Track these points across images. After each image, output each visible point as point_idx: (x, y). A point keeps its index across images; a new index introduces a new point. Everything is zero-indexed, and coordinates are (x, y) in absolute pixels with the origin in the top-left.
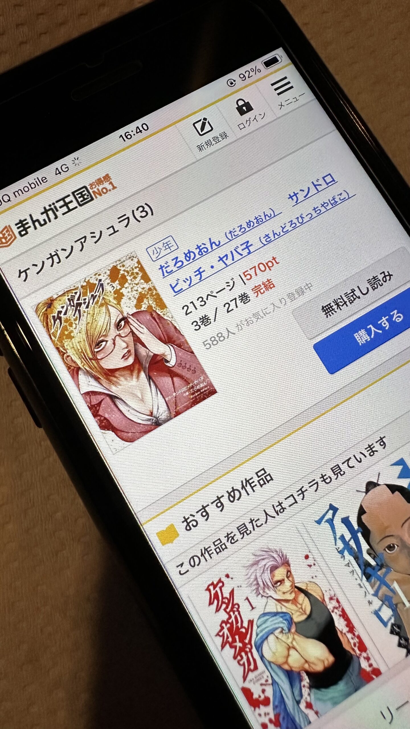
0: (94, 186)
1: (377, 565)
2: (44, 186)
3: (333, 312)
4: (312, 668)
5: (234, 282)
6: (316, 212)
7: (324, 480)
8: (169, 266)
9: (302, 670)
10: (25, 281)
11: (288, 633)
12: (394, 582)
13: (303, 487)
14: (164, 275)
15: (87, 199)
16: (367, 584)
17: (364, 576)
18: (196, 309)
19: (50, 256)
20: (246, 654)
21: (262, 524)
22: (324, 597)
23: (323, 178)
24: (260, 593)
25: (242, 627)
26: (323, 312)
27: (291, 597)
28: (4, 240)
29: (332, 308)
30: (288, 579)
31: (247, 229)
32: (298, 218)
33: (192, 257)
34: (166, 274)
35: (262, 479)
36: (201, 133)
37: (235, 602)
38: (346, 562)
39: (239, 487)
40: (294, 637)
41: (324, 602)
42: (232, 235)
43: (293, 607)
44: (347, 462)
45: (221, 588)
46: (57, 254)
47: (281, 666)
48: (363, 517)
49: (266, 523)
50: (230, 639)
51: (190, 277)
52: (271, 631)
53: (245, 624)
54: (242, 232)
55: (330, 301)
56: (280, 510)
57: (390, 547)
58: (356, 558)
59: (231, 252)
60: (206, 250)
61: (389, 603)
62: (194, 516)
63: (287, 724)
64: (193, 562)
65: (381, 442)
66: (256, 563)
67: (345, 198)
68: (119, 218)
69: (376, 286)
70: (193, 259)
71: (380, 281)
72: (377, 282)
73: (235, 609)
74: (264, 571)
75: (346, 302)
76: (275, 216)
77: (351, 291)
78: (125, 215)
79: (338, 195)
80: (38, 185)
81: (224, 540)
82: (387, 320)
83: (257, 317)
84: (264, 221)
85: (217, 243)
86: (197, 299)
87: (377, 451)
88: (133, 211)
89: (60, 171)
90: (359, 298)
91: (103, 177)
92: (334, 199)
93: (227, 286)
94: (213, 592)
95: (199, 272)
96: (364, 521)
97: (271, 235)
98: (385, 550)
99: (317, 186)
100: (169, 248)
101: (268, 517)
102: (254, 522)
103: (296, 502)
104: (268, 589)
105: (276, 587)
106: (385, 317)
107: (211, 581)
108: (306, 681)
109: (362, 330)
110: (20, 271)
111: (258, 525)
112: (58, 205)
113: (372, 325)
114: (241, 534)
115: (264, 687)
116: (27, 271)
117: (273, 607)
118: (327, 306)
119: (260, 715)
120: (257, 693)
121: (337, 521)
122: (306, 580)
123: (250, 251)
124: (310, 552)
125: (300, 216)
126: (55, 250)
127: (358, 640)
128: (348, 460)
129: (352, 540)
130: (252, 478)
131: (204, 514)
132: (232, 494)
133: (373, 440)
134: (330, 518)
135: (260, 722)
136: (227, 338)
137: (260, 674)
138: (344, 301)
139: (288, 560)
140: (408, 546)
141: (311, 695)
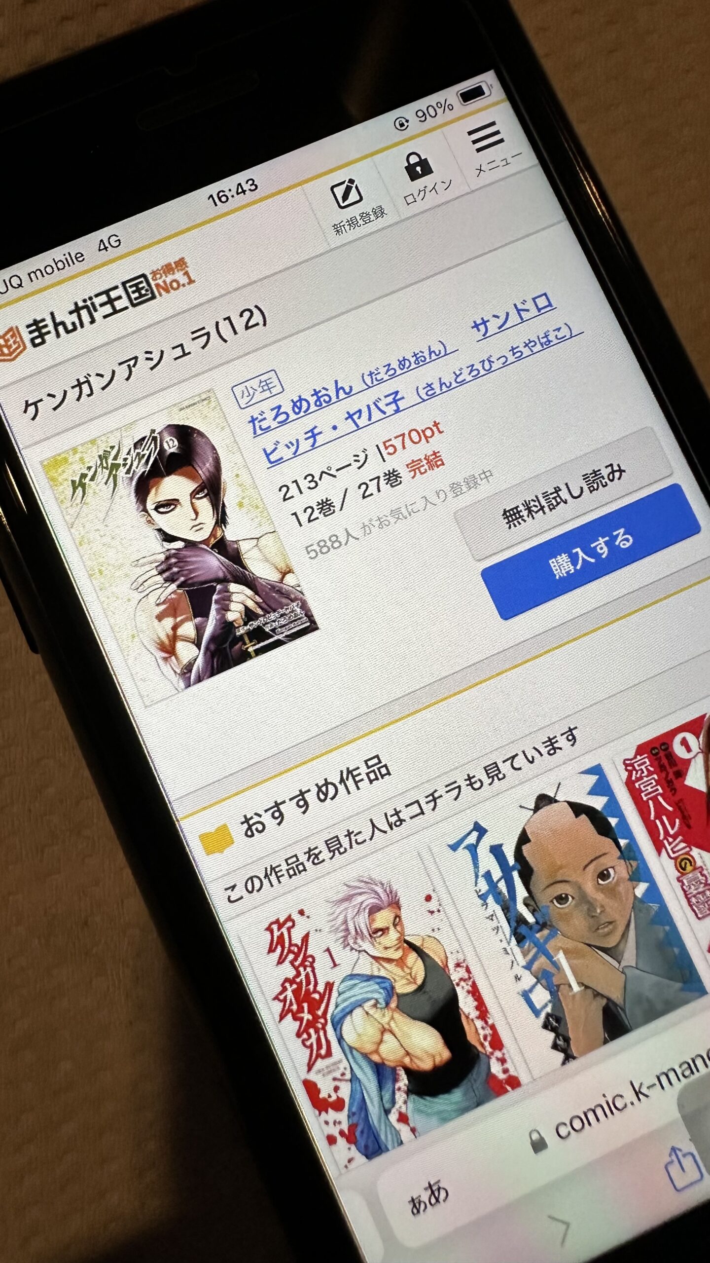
0: (158, 276)
1: (537, 922)
2: (78, 267)
3: (520, 520)
4: (415, 1063)
5: (366, 456)
6: (514, 354)
7: (471, 784)
8: (265, 419)
9: (400, 1066)
10: (33, 419)
11: (384, 1008)
12: (559, 950)
13: (436, 791)
14: (255, 433)
15: (145, 295)
16: (517, 950)
17: (513, 937)
18: (301, 493)
19: (76, 383)
20: (317, 1031)
21: (365, 841)
22: (447, 961)
23: (534, 299)
24: (348, 944)
25: (315, 991)
26: (504, 518)
27: (397, 955)
28: (6, 350)
29: (519, 515)
30: (395, 928)
31: (399, 372)
32: (483, 361)
33: (304, 409)
34: (259, 432)
35: (374, 771)
36: (343, 205)
37: (309, 952)
38: (490, 912)
39: (336, 781)
40: (393, 1016)
41: (446, 969)
42: (373, 379)
43: (398, 971)
44: (510, 761)
45: (289, 929)
46: (88, 382)
47: (369, 1056)
48: (526, 849)
49: (371, 839)
50: (295, 1007)
51: (297, 440)
52: (359, 1003)
53: (321, 988)
54: (389, 376)
55: (518, 503)
56: (396, 822)
57: (561, 899)
58: (506, 910)
59: (368, 406)
60: (327, 399)
61: (547, 982)
62: (260, 816)
63: (367, 1141)
64: (252, 885)
65: (569, 735)
66: (348, 898)
67: (565, 336)
68: (193, 333)
69: (595, 486)
70: (305, 412)
71: (604, 479)
72: (598, 480)
73: (307, 963)
74: (359, 910)
75: (544, 507)
76: (446, 355)
77: (554, 491)
78: (203, 328)
79: (554, 331)
80: (69, 266)
81: (303, 858)
82: (604, 542)
83: (397, 516)
84: (427, 362)
85: (347, 390)
86: (304, 476)
87: (560, 749)
88: (217, 323)
89: (107, 245)
90: (566, 502)
91: (175, 263)
92: (546, 336)
93: (355, 461)
94: (276, 934)
95: (313, 434)
96: (525, 854)
97: (436, 386)
98: (552, 901)
99: (521, 312)
100: (269, 389)
101: (376, 830)
102: (352, 836)
103: (422, 813)
104: (363, 940)
105: (375, 938)
107: (276, 918)
108: (403, 1081)
109: (563, 554)
110: (26, 403)
111: (359, 841)
112: (98, 301)
113: (582, 550)
114: (330, 851)
115: (337, 1083)
116: (39, 404)
117: (366, 967)
118: (512, 510)
119: (327, 1123)
120: (326, 1089)
121: (483, 850)
122: (422, 934)
123: (398, 408)
124: (434, 891)
125: (487, 359)
126: (85, 375)
127: (491, 1032)
128: (513, 757)
129: (503, 880)
130: (358, 768)
131: (277, 814)
132: (324, 789)
133: (557, 731)
134: (473, 844)
135: (326, 1134)
136: (346, 544)
137: (335, 1064)
138: (540, 505)
139: (399, 899)
140: (591, 900)
141: (409, 1103)
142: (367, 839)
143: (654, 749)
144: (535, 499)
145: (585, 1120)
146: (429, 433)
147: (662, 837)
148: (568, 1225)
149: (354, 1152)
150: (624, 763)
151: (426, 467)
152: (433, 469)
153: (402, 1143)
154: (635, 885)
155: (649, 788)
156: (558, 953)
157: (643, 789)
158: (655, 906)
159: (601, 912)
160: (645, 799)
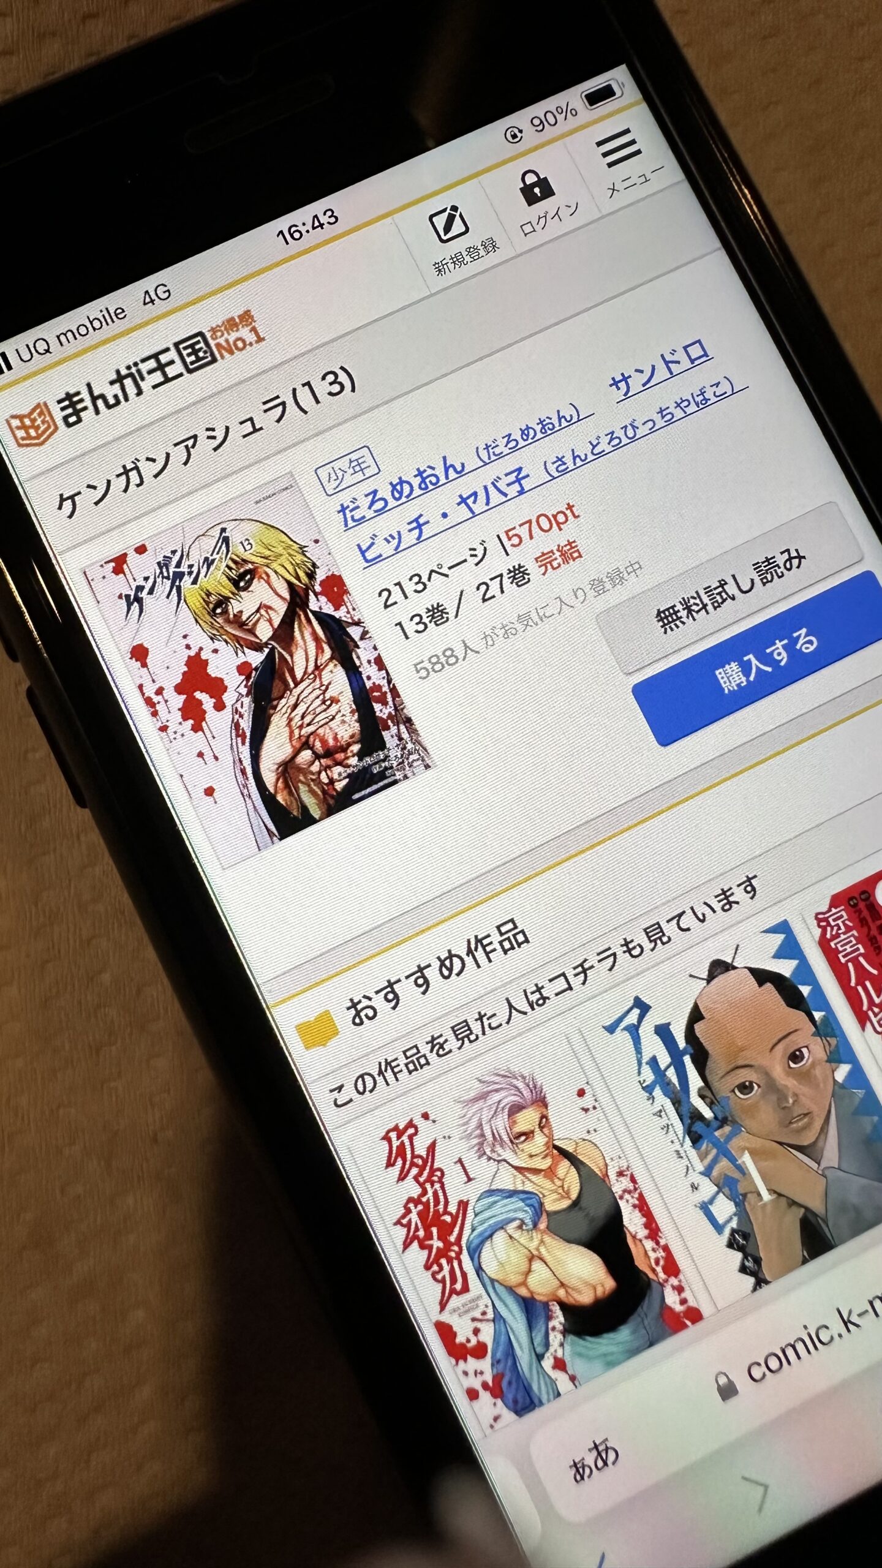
0: (219, 334)
1: (716, 1118)
2: (119, 326)
3: (678, 622)
4: (572, 1297)
5: (485, 549)
6: (663, 417)
7: (629, 951)
8: (358, 507)
9: (553, 1300)
10: (70, 516)
11: (532, 1230)
12: (744, 1151)
13: (586, 960)
14: (346, 525)
15: (204, 358)
16: (693, 1153)
17: (687, 1137)
18: (406, 597)
19: (122, 470)
20: (450, 1261)
21: (501, 1025)
22: (607, 1170)
23: (685, 348)
24: (485, 1153)
25: (446, 1212)
26: (659, 621)
27: (545, 1164)
28: (35, 434)
29: (677, 616)
30: (541, 1130)
31: (522, 443)
32: (626, 427)
33: (406, 493)
34: (351, 523)
35: (508, 939)
36: (445, 238)
37: (436, 1166)
38: (657, 1107)
39: (463, 952)
40: (542, 1239)
41: (606, 1179)
42: (490, 453)
43: (547, 1184)
44: (675, 921)
45: (411, 1138)
46: (137, 468)
47: (514, 1289)
48: (699, 1028)
49: (508, 1023)
50: (421, 1233)
51: (399, 533)
52: (500, 1225)
53: (453, 1208)
54: (510, 449)
55: (675, 601)
56: (537, 1001)
57: (745, 1088)
58: (677, 1103)
59: (486, 488)
60: (434, 480)
61: (730, 1190)
62: (370, 999)
63: (516, 1393)
64: (363, 1084)
65: (748, 885)
66: (483, 1096)
67: (726, 393)
68: (265, 403)
69: (769, 577)
70: (407, 497)
71: (779, 568)
72: (772, 570)
73: (435, 1179)
74: (496, 1111)
75: (706, 605)
76: (579, 421)
77: (718, 584)
78: (278, 397)
79: (712, 386)
80: (107, 324)
81: (425, 1049)
82: (784, 647)
83: (525, 623)
84: (556, 429)
85: (459, 469)
86: (409, 577)
87: (737, 903)
88: (294, 390)
89: (154, 297)
90: (733, 598)
91: (239, 316)
92: (702, 394)
94: (396, 1143)
95: (418, 524)
96: (698, 1034)
97: (569, 460)
98: (733, 1091)
99: (670, 365)
100: (362, 470)
101: (513, 1011)
102: (485, 1019)
103: (570, 988)
104: (502, 1146)
105: (517, 1144)
106: (780, 642)
107: (395, 1123)
108: (559, 1319)
109: (732, 663)
110: (61, 495)
111: (493, 1025)
112: (145, 367)
113: (755, 657)
114: (458, 1040)
115: (477, 1324)
116: (76, 498)
117: (507, 1180)
118: (668, 609)
119: (466, 1373)
120: (463, 1333)
121: (647, 1030)
122: (575, 1137)
123: (522, 488)
124: (587, 1083)
125: (631, 424)
126: (133, 460)
127: (663, 1254)
128: (680, 915)
129: (672, 1067)
130: (488, 936)
131: (391, 996)
132: (447, 963)
133: (732, 881)
134: (633, 1024)
135: (465, 1387)
136: (464, 660)
137: (473, 1300)
138: (702, 603)
139: (545, 1095)
140: (780, 1087)
141: (565, 1345)
142: (503, 1023)
143: (851, 899)
144: (695, 595)
145: (783, 1358)
146: (561, 518)
147: (865, 1008)
148: (766, 1487)
149: (501, 1407)
150: (816, 918)
151: (560, 560)
152: (568, 563)
153: (559, 1395)
154: (834, 1069)
155: (847, 947)
156: (743, 1154)
157: (841, 949)
158: (860, 1093)
159: (795, 1102)
160: (843, 960)
